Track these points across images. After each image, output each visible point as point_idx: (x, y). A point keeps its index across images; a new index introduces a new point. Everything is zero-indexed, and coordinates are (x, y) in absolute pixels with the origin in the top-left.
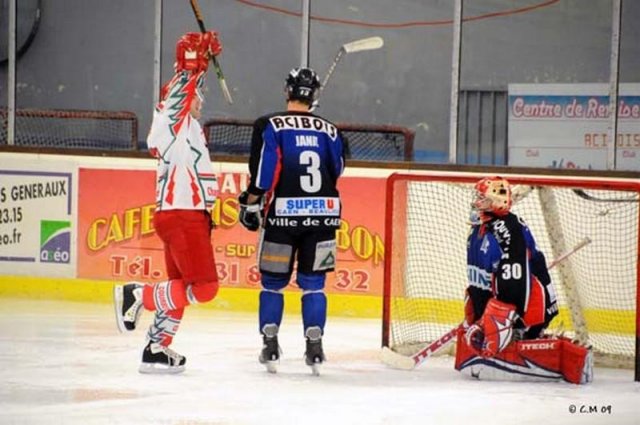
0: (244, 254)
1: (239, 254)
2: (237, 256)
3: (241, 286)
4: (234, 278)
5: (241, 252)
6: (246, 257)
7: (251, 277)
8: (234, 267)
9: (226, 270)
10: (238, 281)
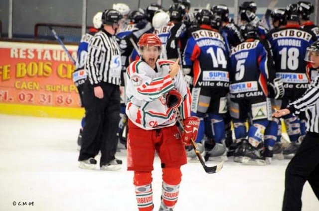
0: (54, 90)
1: (52, 90)
2: (51, 91)
3: (53, 106)
4: (49, 101)
5: (53, 88)
6: (56, 91)
7: (58, 102)
8: (50, 96)
9: (45, 98)
10: (51, 103)
